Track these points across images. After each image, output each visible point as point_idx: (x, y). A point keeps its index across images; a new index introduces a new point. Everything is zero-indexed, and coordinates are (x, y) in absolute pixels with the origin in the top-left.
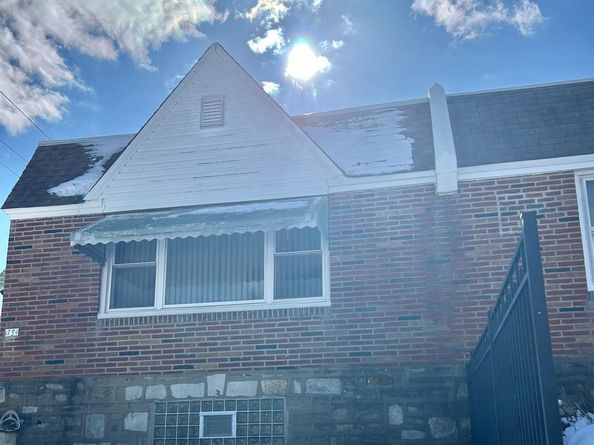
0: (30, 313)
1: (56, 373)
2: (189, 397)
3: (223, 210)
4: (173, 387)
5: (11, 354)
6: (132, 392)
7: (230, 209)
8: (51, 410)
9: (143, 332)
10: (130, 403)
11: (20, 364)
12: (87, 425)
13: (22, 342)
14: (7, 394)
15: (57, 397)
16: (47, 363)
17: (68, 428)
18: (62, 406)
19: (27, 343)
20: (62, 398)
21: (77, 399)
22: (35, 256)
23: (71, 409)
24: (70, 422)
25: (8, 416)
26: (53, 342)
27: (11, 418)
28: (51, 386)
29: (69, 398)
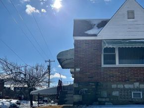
0: (82, 65)
1: (91, 80)
2: (129, 88)
3: (134, 40)
4: (125, 85)
5: (78, 75)
6: (114, 86)
7: (132, 41)
8: (91, 90)
10: (113, 89)
14: (79, 85)
17: (97, 94)
18: (94, 89)
19: (82, 72)
20: (94, 87)
21: (98, 87)
23: (97, 90)
26: (90, 72)
28: (91, 84)
29: (96, 87)
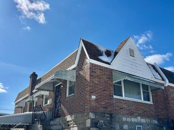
0: (98, 92)
1: (106, 111)
2: (135, 122)
4: (132, 119)
5: (94, 103)
6: (124, 119)
8: (107, 122)
9: (124, 103)
10: (124, 122)
11: (97, 107)
12: (115, 127)
13: (96, 100)
14: (95, 116)
15: (107, 118)
16: (103, 108)
17: (111, 128)
18: (109, 121)
19: (98, 101)
21: (113, 119)
22: (97, 75)
23: (111, 122)
24: (112, 126)
25: (100, 123)
26: (104, 102)
27: (101, 123)
28: (106, 115)
29: (110, 119)
